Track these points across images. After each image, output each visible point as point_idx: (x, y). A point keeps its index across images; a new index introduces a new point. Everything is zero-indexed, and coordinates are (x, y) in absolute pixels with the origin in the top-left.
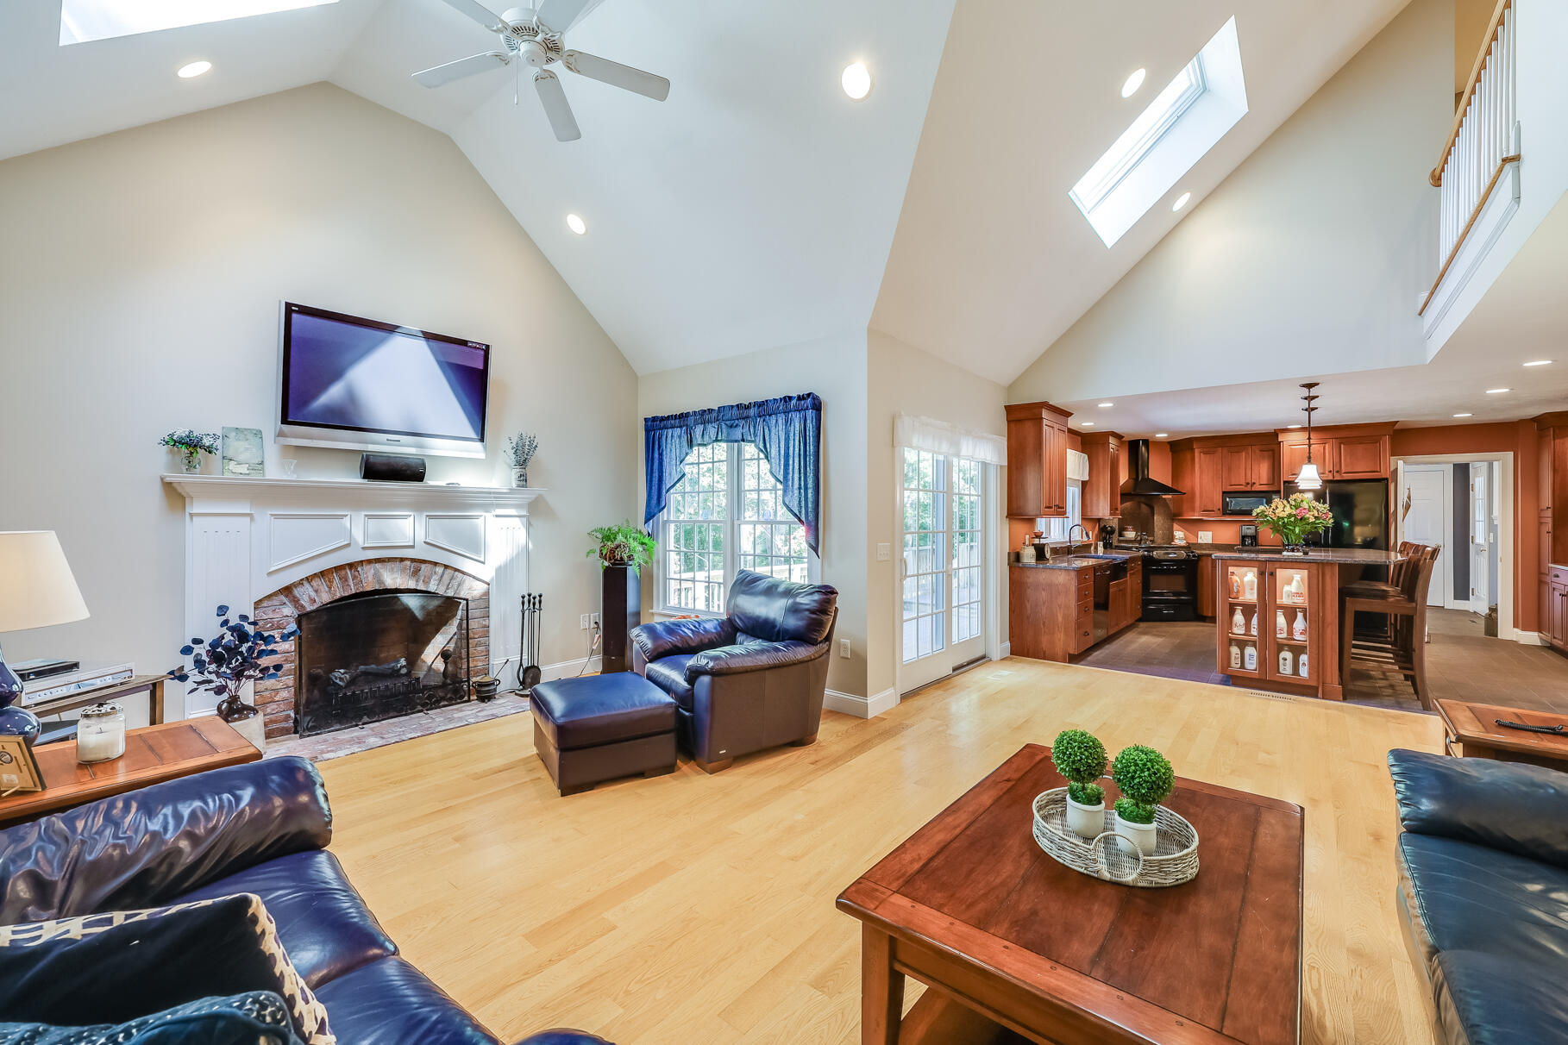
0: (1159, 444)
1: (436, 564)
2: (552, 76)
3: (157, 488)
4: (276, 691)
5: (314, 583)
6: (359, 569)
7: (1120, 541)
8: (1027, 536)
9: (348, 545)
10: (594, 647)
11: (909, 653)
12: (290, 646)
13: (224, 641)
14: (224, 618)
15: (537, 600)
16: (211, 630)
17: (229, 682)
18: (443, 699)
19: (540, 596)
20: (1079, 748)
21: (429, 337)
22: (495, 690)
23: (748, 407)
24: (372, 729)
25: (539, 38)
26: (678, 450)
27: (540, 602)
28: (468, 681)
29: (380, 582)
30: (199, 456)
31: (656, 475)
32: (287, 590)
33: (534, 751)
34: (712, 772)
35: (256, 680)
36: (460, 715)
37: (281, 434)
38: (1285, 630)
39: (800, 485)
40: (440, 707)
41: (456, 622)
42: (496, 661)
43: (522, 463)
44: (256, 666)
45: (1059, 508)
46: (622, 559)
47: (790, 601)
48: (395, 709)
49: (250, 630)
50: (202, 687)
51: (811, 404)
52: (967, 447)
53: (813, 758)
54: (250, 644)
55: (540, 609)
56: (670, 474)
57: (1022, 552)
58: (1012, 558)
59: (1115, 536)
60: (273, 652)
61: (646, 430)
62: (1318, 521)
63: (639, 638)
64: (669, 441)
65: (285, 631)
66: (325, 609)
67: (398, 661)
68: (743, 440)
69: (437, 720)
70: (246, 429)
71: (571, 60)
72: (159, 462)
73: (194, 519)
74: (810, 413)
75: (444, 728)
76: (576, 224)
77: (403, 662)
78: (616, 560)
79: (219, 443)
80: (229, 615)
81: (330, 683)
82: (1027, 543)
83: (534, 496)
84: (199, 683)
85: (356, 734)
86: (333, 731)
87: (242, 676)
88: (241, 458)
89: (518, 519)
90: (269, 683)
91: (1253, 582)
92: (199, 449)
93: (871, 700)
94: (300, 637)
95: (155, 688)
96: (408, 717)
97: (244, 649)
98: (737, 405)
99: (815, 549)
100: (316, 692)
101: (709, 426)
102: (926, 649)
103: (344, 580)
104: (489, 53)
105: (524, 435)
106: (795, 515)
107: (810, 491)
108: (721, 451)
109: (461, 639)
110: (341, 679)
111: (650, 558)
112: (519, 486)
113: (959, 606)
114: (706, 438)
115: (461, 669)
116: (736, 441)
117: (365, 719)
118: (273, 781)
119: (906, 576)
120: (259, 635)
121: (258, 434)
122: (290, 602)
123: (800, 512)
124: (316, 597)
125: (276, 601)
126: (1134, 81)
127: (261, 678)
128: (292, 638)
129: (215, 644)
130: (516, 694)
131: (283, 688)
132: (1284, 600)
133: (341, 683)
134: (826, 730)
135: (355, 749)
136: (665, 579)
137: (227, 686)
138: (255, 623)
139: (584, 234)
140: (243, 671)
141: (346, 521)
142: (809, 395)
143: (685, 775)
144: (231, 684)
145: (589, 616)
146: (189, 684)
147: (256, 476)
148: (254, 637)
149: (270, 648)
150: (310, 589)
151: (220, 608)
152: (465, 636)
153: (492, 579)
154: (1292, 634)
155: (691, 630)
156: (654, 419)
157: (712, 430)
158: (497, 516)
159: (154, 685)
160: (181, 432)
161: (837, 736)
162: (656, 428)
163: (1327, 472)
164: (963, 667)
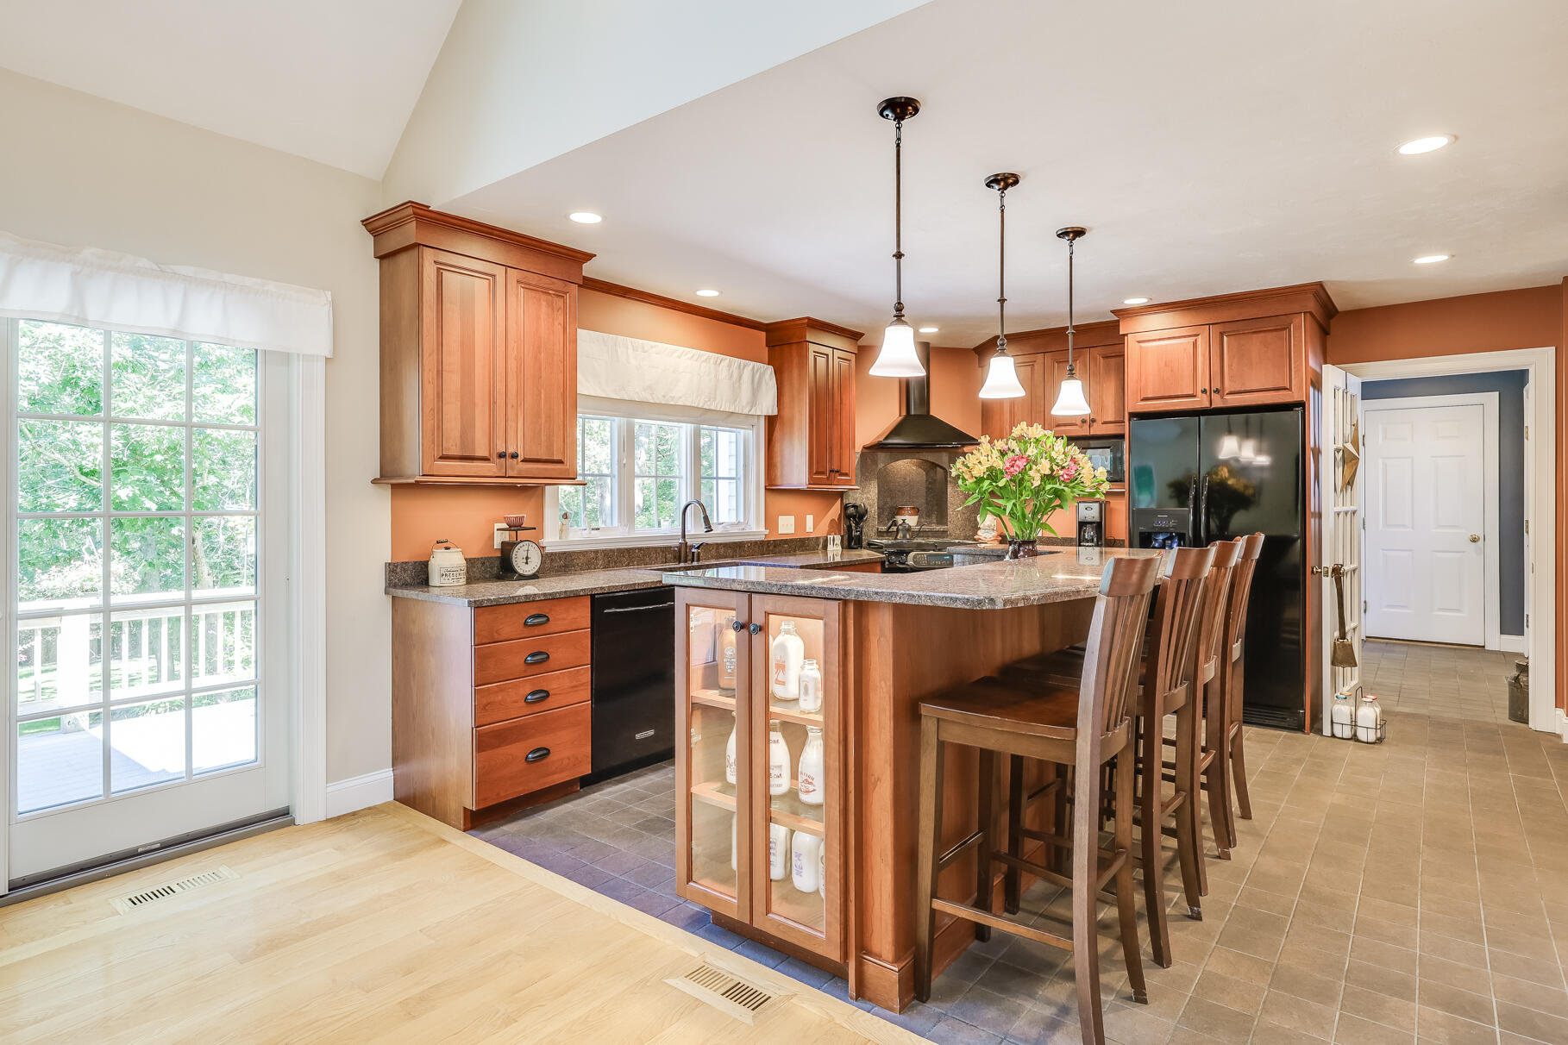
163: (1199, 393)
164: (133, 854)
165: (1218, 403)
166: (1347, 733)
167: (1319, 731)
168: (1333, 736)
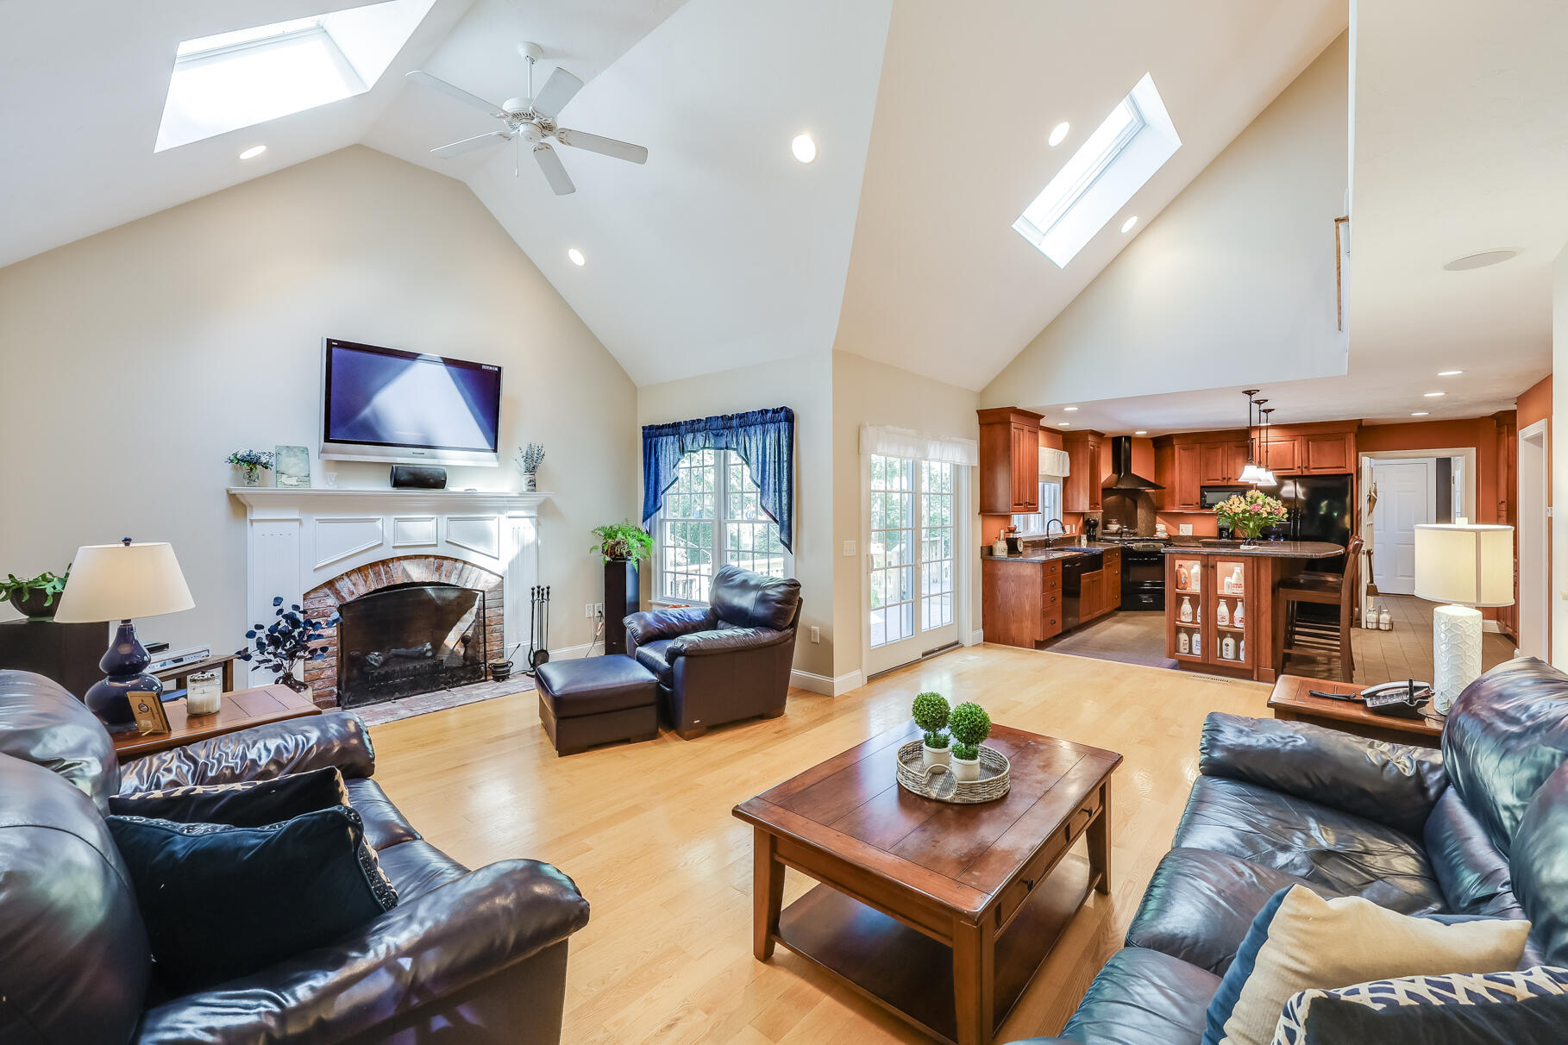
0: (1141, 440)
1: (456, 560)
2: (548, 147)
3: (224, 499)
4: (322, 670)
5: (353, 578)
6: (390, 565)
7: (1103, 534)
8: (1002, 531)
9: (381, 545)
10: (598, 634)
11: (877, 639)
12: (332, 631)
13: (280, 627)
14: (279, 608)
15: (545, 592)
16: (269, 618)
17: (284, 662)
18: (463, 678)
19: (548, 588)
20: (928, 705)
21: (448, 362)
22: (508, 671)
23: (731, 418)
24: (403, 703)
25: (535, 121)
26: (672, 456)
27: (548, 593)
28: (485, 663)
29: (408, 576)
30: (258, 471)
31: (652, 478)
32: (330, 584)
33: (539, 721)
34: (688, 739)
35: (306, 659)
36: (477, 692)
37: (324, 451)
38: (1227, 618)
39: (775, 489)
40: (461, 686)
41: (474, 610)
42: (510, 646)
43: (531, 470)
44: (305, 648)
45: (1030, 504)
46: (622, 554)
47: (760, 592)
48: (422, 687)
49: (301, 617)
50: (263, 666)
51: (786, 417)
52: (934, 450)
53: (777, 729)
54: (301, 629)
55: (548, 599)
56: (665, 478)
57: (994, 546)
58: (985, 551)
59: (1099, 529)
60: (320, 636)
61: (643, 437)
62: (1270, 517)
63: (632, 623)
64: (664, 448)
65: (330, 619)
66: (362, 601)
67: (425, 646)
68: (727, 448)
69: (458, 696)
70: (295, 447)
71: (563, 136)
72: (225, 478)
73: (254, 523)
74: (783, 425)
75: (463, 703)
76: (577, 257)
77: (428, 646)
78: (617, 555)
79: (273, 460)
80: (283, 605)
81: (366, 663)
82: (1002, 537)
83: (542, 499)
84: (260, 662)
85: (388, 707)
86: (369, 705)
87: (295, 656)
88: (291, 472)
89: (528, 519)
90: (317, 663)
91: (1197, 573)
92: (257, 466)
93: (836, 680)
94: (341, 624)
95: (226, 666)
96: (433, 694)
97: (296, 633)
98: (722, 417)
99: (789, 547)
100: (355, 671)
101: (698, 434)
102: (894, 635)
103: (378, 575)
104: (494, 133)
105: (533, 445)
106: (771, 516)
107: (784, 494)
108: (709, 457)
109: (478, 626)
110: (376, 661)
111: (648, 553)
112: (528, 490)
113: (929, 596)
114: (695, 445)
115: (479, 652)
116: (721, 449)
117: (397, 695)
118: (331, 727)
119: (872, 570)
120: (308, 622)
121: (305, 450)
122: (333, 594)
123: (775, 513)
124: (355, 589)
125: (321, 593)
126: (1059, 133)
127: (310, 659)
128: (335, 625)
129: (273, 629)
130: (528, 675)
131: (328, 666)
132: (1225, 591)
133: (376, 664)
134: (792, 706)
135: (389, 719)
136: (662, 572)
137: (282, 665)
138: (304, 612)
139: (585, 265)
140: (296, 652)
141: (379, 524)
142: (782, 408)
143: (665, 741)
144: (286, 663)
145: (594, 606)
146: (252, 663)
147: (304, 487)
148: (304, 623)
149: (317, 633)
150: (349, 582)
151: (276, 599)
152: (482, 624)
153: (505, 572)
154: (1233, 622)
155: (677, 618)
156: (651, 427)
157: (700, 438)
158: (510, 517)
159: (226, 663)
160: (243, 452)
161: (803, 711)
162: (653, 435)
163: (1296, 468)
164: (933, 651)
165: (1306, 473)
166: (1375, 626)
167: (1360, 626)
168: (1367, 628)
